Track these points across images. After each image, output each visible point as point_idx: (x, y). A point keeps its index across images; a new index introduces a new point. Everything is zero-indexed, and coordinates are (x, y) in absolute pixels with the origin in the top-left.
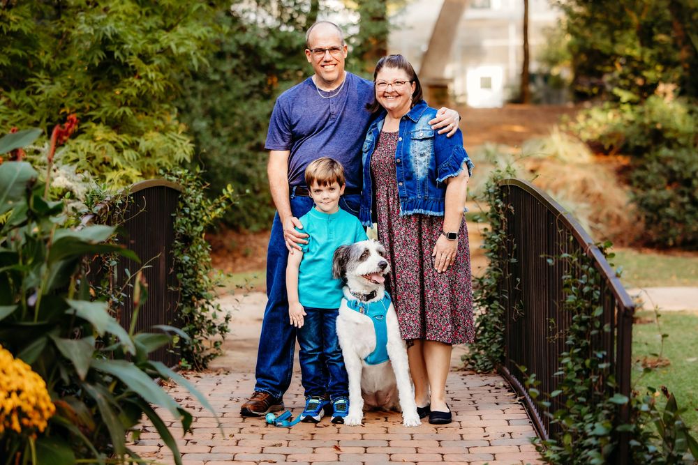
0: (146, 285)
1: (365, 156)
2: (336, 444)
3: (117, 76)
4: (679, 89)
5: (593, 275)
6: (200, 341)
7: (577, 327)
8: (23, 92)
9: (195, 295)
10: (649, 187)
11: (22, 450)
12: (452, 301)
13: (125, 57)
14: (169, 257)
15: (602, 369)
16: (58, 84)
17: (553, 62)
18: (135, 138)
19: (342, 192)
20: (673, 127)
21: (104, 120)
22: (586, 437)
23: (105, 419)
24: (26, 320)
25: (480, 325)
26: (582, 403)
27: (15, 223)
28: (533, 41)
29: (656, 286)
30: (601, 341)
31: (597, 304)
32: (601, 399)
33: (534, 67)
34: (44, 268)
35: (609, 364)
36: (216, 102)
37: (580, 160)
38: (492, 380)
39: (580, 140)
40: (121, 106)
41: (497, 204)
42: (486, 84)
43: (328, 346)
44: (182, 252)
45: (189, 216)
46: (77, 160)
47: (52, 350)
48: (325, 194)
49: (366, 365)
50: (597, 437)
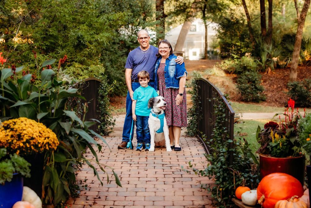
0: (88, 107)
1: (155, 70)
2: (146, 157)
3: (82, 48)
4: (251, 54)
5: (223, 104)
6: (107, 128)
7: (218, 120)
8: (54, 53)
9: (105, 114)
10: (242, 83)
11: (50, 156)
12: (181, 114)
13: (84, 42)
14: (97, 102)
15: (225, 132)
16: (64, 50)
17: (214, 47)
18: (87, 67)
19: (149, 81)
20: (250, 65)
21: (78, 61)
22: (220, 153)
23: (75, 148)
24: (51, 117)
25: (190, 123)
26: (220, 143)
27: (48, 88)
28: (208, 41)
29: (244, 112)
30: (225, 124)
31: (224, 113)
32: (225, 141)
33: (209, 49)
34: (56, 101)
35: (227, 131)
36: (113, 57)
37: (222, 75)
38: (193, 139)
39: (222, 70)
40: (83, 57)
41: (195, 86)
42: (195, 54)
43: (145, 128)
44: (101, 100)
45: (103, 90)
46: (70, 73)
47: (59, 126)
48: (143, 82)
49: (156, 133)
50: (223, 153)
